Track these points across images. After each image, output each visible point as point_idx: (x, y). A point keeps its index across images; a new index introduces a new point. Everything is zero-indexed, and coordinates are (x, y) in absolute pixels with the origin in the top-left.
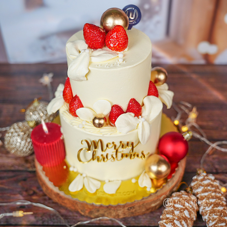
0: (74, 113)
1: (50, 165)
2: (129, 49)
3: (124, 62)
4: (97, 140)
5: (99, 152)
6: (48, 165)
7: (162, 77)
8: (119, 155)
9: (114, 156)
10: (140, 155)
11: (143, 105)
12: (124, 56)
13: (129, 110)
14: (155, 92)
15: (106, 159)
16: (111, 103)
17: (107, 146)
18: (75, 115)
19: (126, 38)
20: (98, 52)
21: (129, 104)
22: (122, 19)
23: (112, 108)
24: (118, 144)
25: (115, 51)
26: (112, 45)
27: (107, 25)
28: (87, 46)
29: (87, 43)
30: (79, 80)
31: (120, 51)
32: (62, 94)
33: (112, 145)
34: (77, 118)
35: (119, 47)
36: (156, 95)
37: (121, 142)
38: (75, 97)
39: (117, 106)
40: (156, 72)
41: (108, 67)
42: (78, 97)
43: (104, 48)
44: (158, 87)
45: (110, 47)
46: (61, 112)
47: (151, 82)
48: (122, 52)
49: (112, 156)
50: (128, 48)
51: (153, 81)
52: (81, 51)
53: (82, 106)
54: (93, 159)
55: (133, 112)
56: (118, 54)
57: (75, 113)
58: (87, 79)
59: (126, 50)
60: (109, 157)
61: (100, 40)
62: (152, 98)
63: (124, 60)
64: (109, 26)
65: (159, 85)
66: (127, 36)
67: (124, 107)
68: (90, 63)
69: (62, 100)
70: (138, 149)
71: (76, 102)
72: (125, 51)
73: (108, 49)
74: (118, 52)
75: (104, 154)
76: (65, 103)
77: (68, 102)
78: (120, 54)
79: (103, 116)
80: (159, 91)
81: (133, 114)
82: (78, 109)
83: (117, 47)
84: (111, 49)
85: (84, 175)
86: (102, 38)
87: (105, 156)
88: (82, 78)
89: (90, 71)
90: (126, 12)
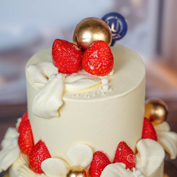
0: (37, 167)
2: (114, 73)
3: (111, 89)
7: (160, 112)
11: (137, 152)
12: (109, 81)
13: (118, 159)
14: (151, 133)
16: (93, 149)
18: (39, 171)
19: (111, 58)
20: (73, 78)
21: (118, 150)
22: (104, 32)
23: (94, 156)
25: (96, 76)
26: (92, 68)
27: (84, 41)
28: (56, 69)
29: (56, 66)
30: (48, 116)
31: (103, 76)
32: (16, 142)
34: (42, 174)
35: (102, 70)
36: (153, 137)
38: (37, 144)
39: (101, 153)
40: (151, 106)
41: (89, 97)
42: (43, 143)
43: (80, 72)
44: (156, 128)
45: (89, 71)
46: (15, 169)
47: (145, 119)
48: (106, 76)
50: (113, 71)
51: (148, 117)
52: (49, 76)
53: (49, 156)
55: (124, 162)
56: (101, 79)
57: (39, 167)
58: (59, 116)
59: (111, 73)
61: (76, 61)
62: (149, 142)
63: (110, 87)
64: (86, 43)
65: (157, 124)
66: (111, 54)
67: (111, 155)
68: (64, 93)
69: (18, 150)
71: (40, 151)
72: (109, 75)
73: (87, 73)
74: (101, 77)
76: (21, 155)
77: (27, 153)
78: (104, 80)
79: (81, 169)
80: (158, 133)
81: (124, 165)
82: (45, 161)
83: (100, 70)
84: (91, 73)
86: (78, 59)
88: (53, 114)
89: (64, 103)
90: (106, 23)
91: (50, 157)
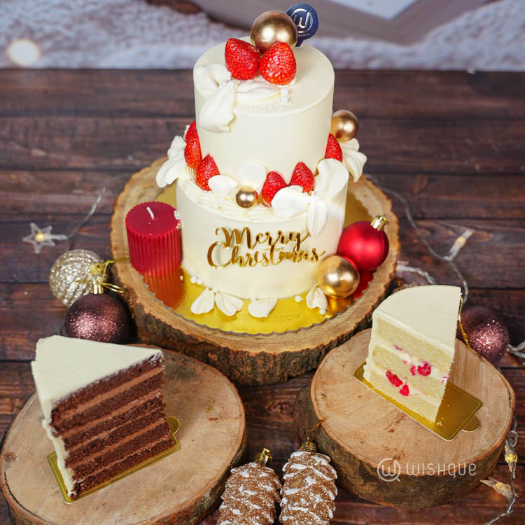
0: (204, 183)
1: (154, 275)
2: (296, 81)
3: (290, 102)
4: (241, 229)
5: (244, 250)
6: (152, 274)
7: (349, 127)
8: (276, 254)
9: (268, 257)
10: (311, 255)
11: (317, 173)
12: (290, 92)
13: (295, 180)
14: (336, 152)
15: (254, 262)
16: (266, 169)
17: (258, 238)
18: (206, 187)
19: (293, 64)
20: (248, 85)
21: (295, 171)
22: (288, 30)
23: (268, 176)
24: (275, 236)
25: (274, 84)
26: (271, 74)
27: (263, 41)
28: (229, 74)
29: (229, 69)
30: (217, 131)
31: (282, 85)
32: (182, 153)
33: (265, 237)
34: (210, 192)
35: (282, 78)
36: (338, 157)
37: (280, 233)
38: (205, 158)
39: (276, 173)
40: (340, 119)
41: (264, 110)
42: (212, 158)
43: (256, 79)
44: (341, 145)
45: (267, 78)
46: (180, 183)
47: (330, 135)
48: (286, 86)
49: (265, 257)
50: (295, 79)
51: (334, 134)
52: (220, 84)
53: (217, 173)
54: (233, 261)
55: (300, 185)
56: (280, 89)
57: (206, 181)
58: (230, 131)
59: (293, 82)
60: (260, 258)
61: (251, 66)
62: (332, 161)
63: (289, 100)
64: (266, 43)
65: (344, 141)
66: (294, 60)
67: (287, 179)
68: (235, 104)
69: (184, 162)
70: (306, 246)
71: (208, 167)
72: (290, 84)
73: (264, 80)
74: (279, 86)
75: (252, 252)
76: (187, 168)
77: (194, 167)
78: (284, 89)
79: (253, 191)
80: (343, 150)
81: (300, 188)
82: (212, 178)
83: (279, 78)
84: (269, 81)
85: (215, 290)
86: (254, 63)
87: (253, 257)
88: (222, 129)
89: (235, 118)
90: (293, 18)
91: (219, 174)
